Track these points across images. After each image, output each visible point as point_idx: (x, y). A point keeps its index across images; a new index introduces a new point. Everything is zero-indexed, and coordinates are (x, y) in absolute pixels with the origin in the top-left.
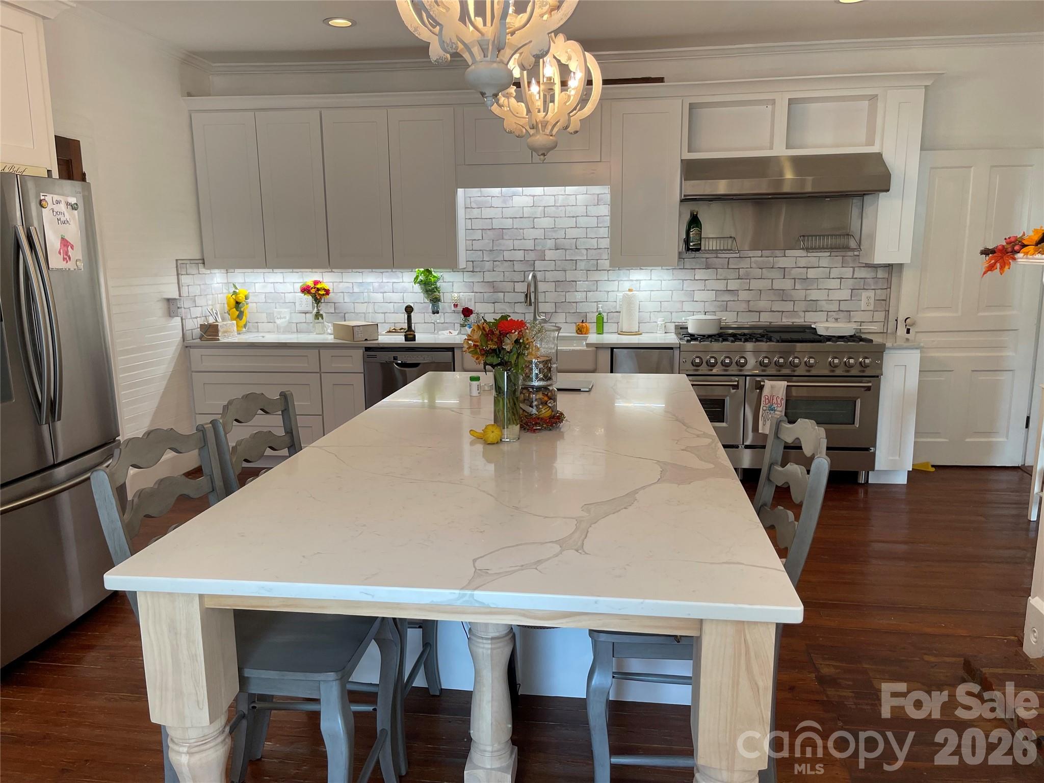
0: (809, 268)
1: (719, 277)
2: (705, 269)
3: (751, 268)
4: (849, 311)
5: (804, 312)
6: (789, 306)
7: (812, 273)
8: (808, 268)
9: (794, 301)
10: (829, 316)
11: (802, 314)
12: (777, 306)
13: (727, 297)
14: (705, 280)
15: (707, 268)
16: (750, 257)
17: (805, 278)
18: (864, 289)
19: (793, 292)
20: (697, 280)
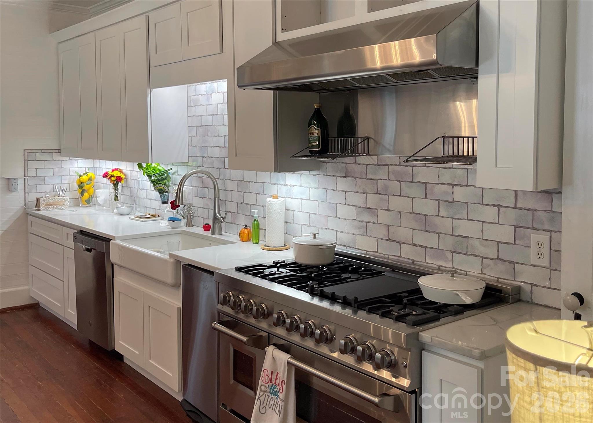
0: (456, 185)
1: (359, 190)
2: (344, 177)
3: (389, 180)
4: (513, 263)
5: (453, 252)
6: (432, 241)
7: (460, 194)
8: (454, 185)
9: (439, 234)
10: (484, 265)
11: (449, 255)
12: (420, 238)
13: (366, 217)
14: (346, 192)
15: (347, 177)
16: (387, 165)
17: (452, 200)
18: (533, 228)
19: (437, 220)
20: (338, 191)
